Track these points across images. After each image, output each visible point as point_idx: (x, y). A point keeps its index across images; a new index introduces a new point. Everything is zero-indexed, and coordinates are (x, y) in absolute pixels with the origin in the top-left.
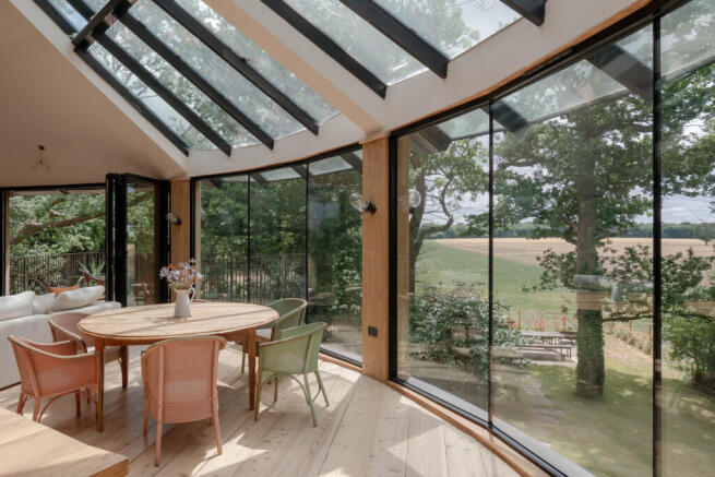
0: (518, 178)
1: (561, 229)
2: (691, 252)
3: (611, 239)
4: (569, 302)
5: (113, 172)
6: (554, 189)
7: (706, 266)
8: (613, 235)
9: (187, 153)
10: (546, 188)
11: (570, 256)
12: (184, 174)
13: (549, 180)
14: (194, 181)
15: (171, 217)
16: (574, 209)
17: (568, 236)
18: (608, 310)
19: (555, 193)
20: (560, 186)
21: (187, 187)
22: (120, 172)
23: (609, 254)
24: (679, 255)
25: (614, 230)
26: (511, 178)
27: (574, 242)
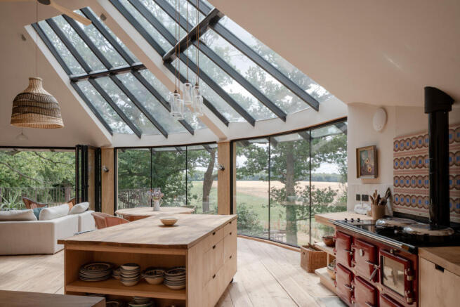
0: (259, 149)
1: (279, 177)
2: (330, 188)
3: (301, 182)
4: (282, 213)
5: (80, 144)
6: (276, 156)
7: (335, 194)
8: (301, 180)
9: (112, 134)
10: (272, 156)
11: (282, 190)
12: (111, 145)
13: (274, 152)
14: (116, 149)
15: (104, 168)
16: (285, 166)
17: (282, 180)
18: (299, 215)
19: (275, 158)
20: (278, 155)
21: (112, 152)
22: (84, 145)
23: (298, 189)
24: (326, 189)
25: (301, 177)
26: (255, 149)
27: (284, 183)
